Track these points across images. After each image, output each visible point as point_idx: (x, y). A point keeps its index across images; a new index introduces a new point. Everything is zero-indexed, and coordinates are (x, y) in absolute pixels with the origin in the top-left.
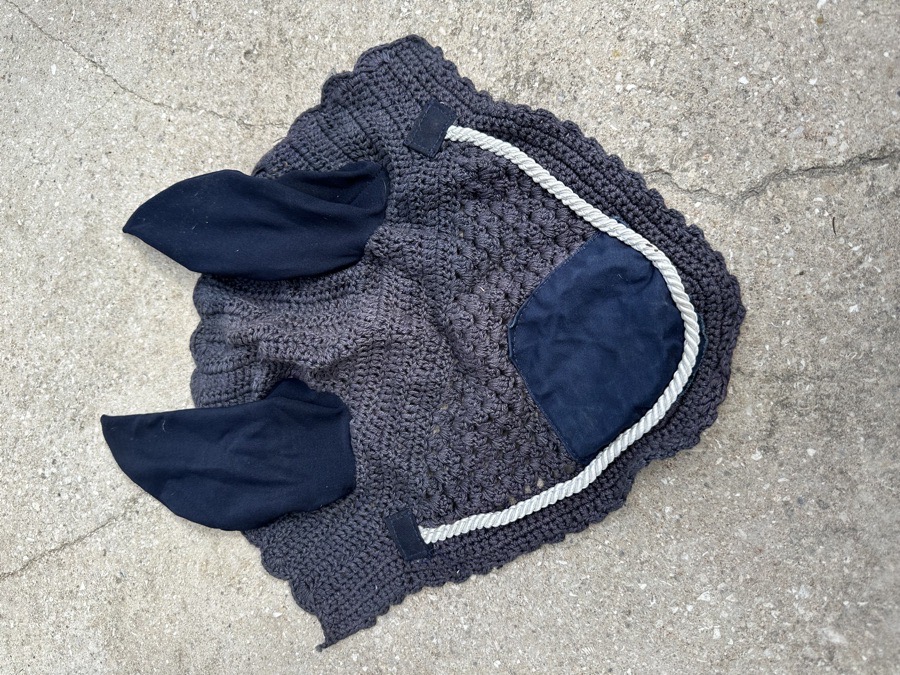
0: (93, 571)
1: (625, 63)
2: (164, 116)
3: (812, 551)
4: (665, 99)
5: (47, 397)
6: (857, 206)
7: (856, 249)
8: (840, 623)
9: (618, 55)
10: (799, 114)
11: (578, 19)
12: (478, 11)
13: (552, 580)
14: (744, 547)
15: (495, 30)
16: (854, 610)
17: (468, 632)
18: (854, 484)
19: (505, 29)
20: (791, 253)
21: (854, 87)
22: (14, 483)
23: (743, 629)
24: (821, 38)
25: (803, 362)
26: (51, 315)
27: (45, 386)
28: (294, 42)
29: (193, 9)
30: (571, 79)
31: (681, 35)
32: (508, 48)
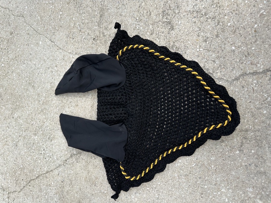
0: (55, 179)
1: (200, 43)
2: (71, 56)
3: (253, 179)
4: (211, 53)
5: (42, 132)
6: (266, 83)
7: (265, 95)
8: (261, 198)
9: (198, 40)
10: (249, 57)
11: (186, 30)
12: (158, 28)
13: (181, 185)
14: (234, 177)
15: (163, 33)
16: (265, 195)
17: (158, 198)
18: (265, 161)
19: (166, 33)
20: (247, 96)
21: (265, 50)
22: (33, 155)
23: (234, 199)
24: (255, 36)
25: (250, 127)
26: (42, 110)
27: (41, 129)
28: (107, 36)
29: (79, 27)
30: (184, 47)
31: (216, 35)
32: (166, 38)
